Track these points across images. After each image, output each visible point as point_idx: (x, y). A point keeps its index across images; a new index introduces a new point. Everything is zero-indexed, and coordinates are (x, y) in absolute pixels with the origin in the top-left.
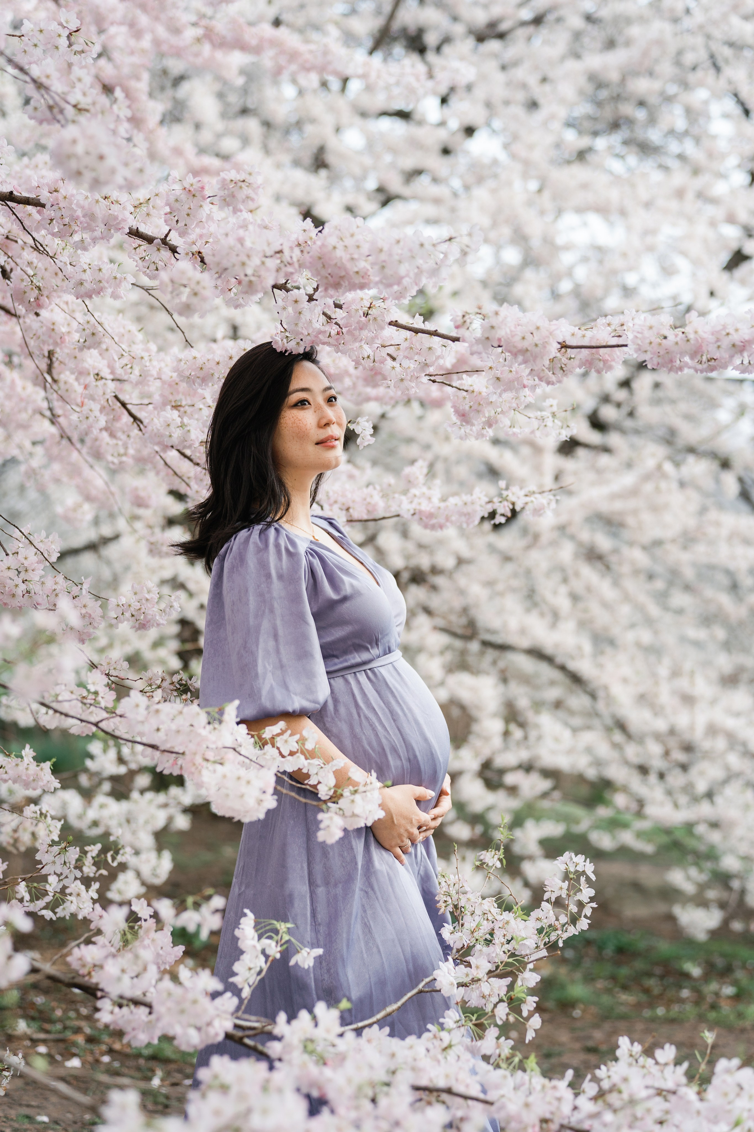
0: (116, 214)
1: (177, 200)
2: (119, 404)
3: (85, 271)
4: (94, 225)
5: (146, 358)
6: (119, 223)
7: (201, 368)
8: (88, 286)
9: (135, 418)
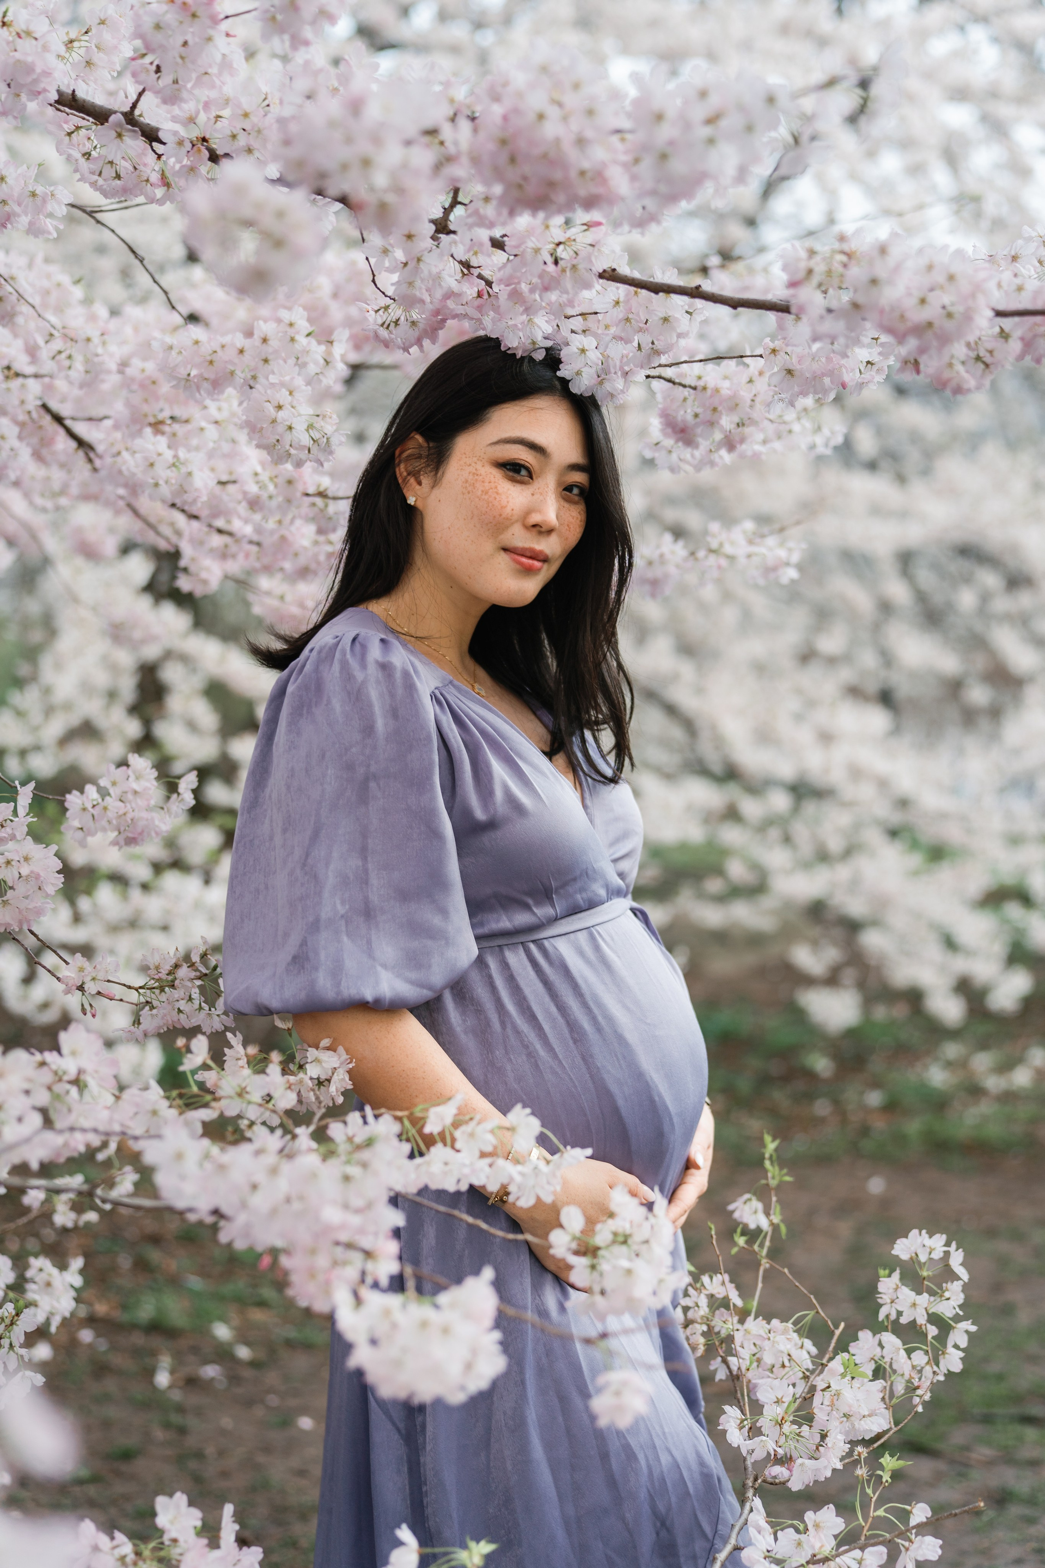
0: (29, 59)
1: (158, 27)
2: (48, 418)
5: (96, 340)
6: (36, 81)
7: (211, 362)
9: (81, 443)
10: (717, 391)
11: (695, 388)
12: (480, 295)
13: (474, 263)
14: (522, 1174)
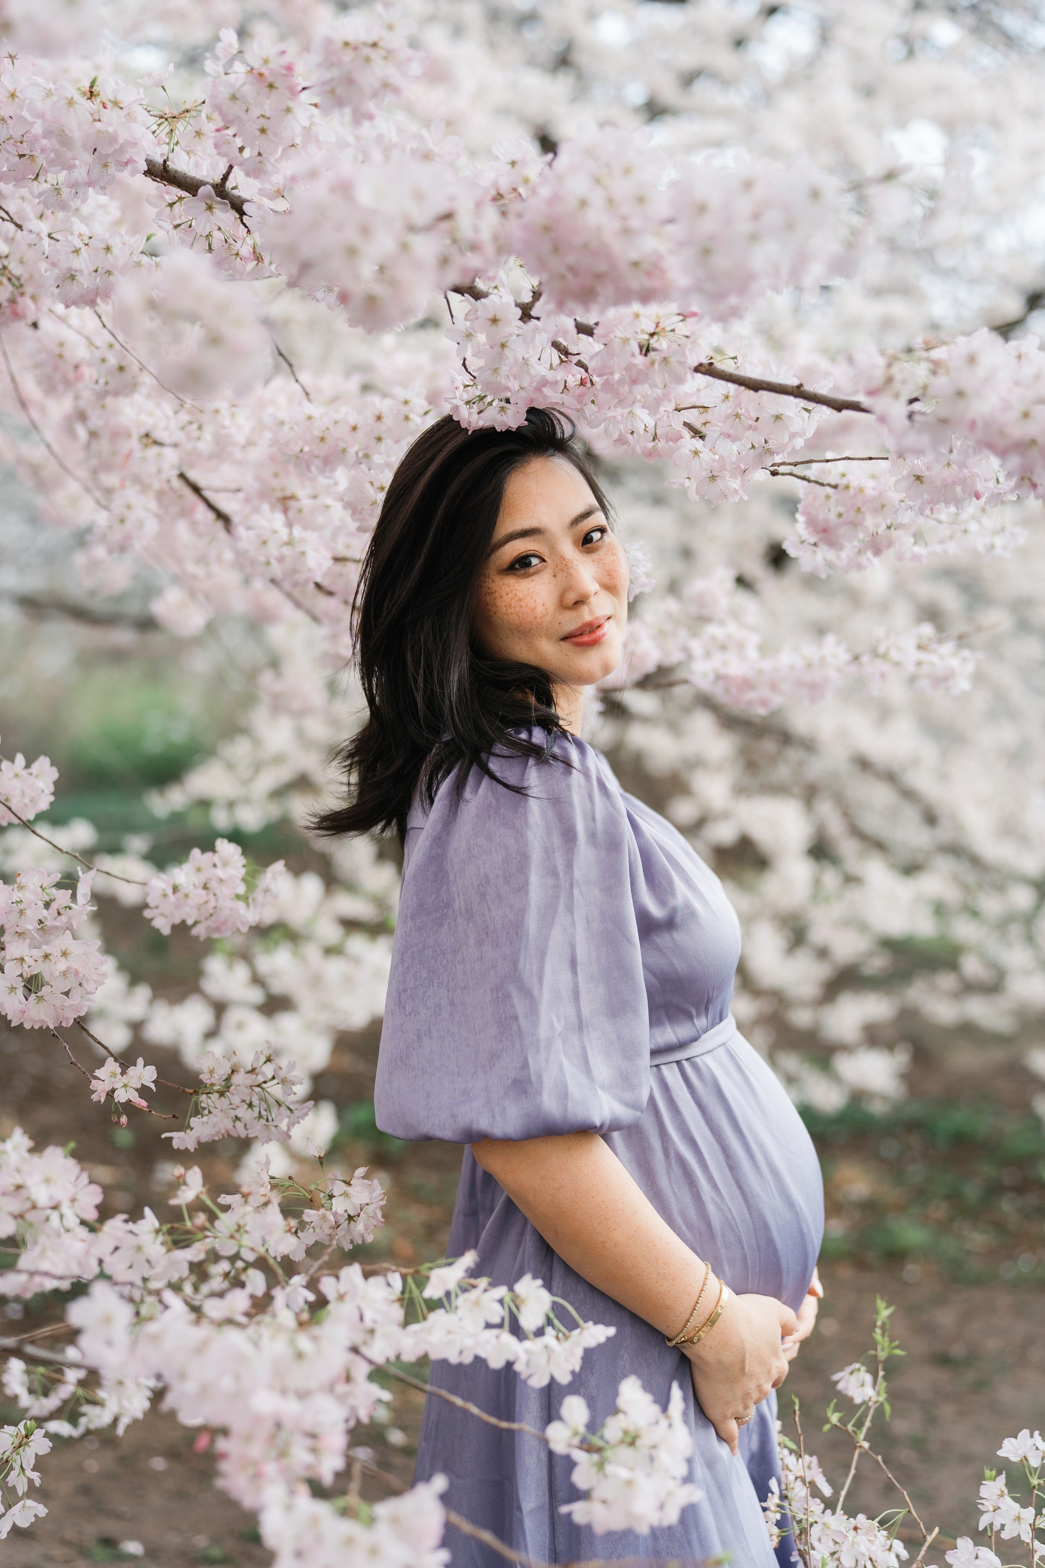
0: (111, 130)
1: (234, 98)
2: (189, 490)
3: (77, 251)
4: (69, 154)
6: (121, 150)
7: (322, 439)
8: (85, 281)
9: (220, 516)
10: (861, 490)
11: (835, 487)
12: (582, 383)
13: (572, 349)
14: (528, 1352)
